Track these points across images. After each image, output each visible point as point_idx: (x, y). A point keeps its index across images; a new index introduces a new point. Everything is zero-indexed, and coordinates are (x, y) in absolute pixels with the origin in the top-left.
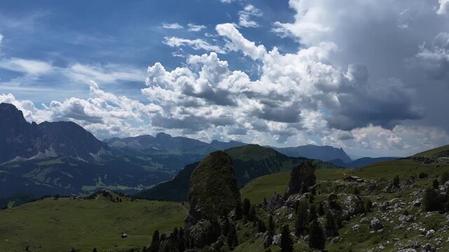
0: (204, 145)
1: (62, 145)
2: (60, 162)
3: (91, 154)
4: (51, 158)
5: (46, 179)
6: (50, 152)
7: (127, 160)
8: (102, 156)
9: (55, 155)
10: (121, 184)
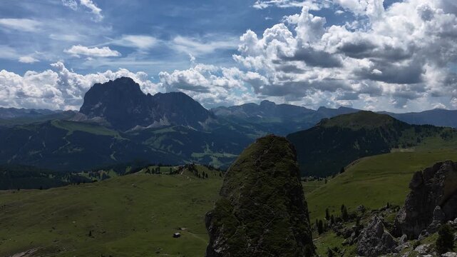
0: (311, 112)
1: (174, 114)
2: (173, 131)
3: (200, 122)
4: (165, 127)
5: (161, 146)
6: (164, 122)
7: (232, 128)
8: (210, 125)
9: (168, 124)
10: (227, 152)
